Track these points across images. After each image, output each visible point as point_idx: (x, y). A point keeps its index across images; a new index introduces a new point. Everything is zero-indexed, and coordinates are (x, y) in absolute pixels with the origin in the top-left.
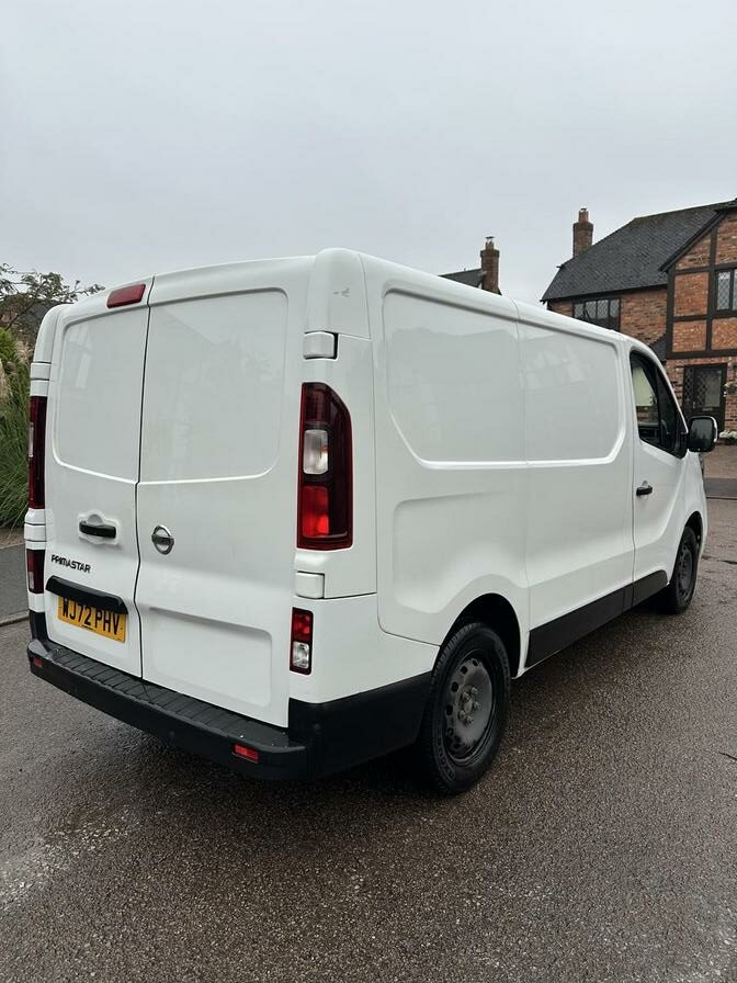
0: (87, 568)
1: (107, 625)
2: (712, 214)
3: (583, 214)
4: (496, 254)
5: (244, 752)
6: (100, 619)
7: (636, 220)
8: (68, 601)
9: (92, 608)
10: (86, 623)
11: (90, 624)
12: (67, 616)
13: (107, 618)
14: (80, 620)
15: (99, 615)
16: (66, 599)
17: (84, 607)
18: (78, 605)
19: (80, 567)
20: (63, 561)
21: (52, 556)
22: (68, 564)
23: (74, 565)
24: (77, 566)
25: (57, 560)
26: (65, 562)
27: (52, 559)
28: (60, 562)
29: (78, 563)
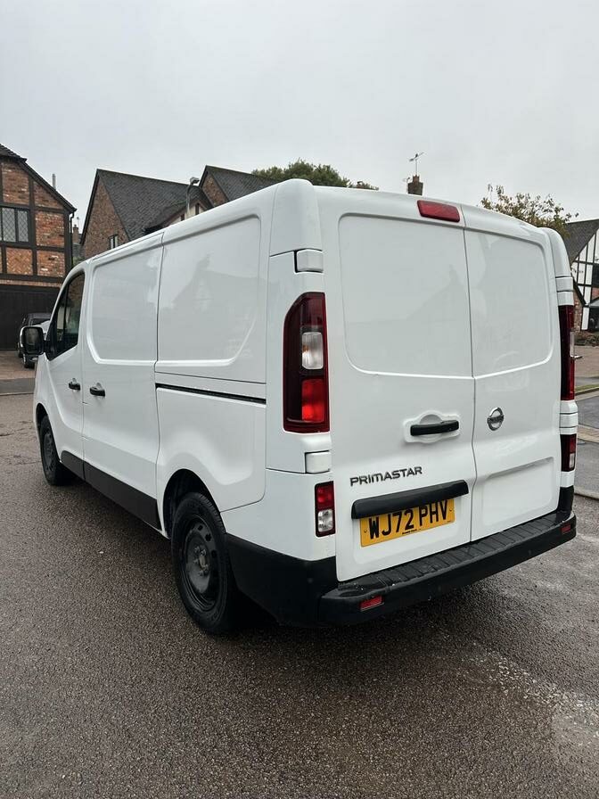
0: (419, 470)
1: (434, 516)
6: (425, 515)
8: (377, 519)
9: (413, 509)
10: (406, 529)
11: (412, 527)
12: (377, 536)
13: (434, 510)
14: (397, 531)
15: (423, 512)
16: (374, 519)
17: (403, 513)
18: (394, 515)
19: (406, 473)
20: (375, 478)
21: (351, 479)
22: (386, 478)
23: (396, 475)
24: (401, 473)
25: (361, 480)
26: (379, 477)
27: (352, 483)
28: (368, 481)
29: (403, 471)
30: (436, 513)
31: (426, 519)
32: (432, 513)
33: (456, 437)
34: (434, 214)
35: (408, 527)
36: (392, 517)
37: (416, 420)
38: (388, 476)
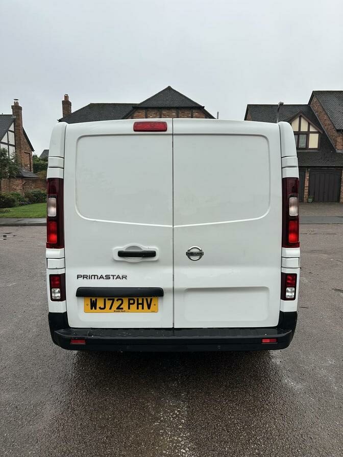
0: (125, 277)
1: (140, 306)
2: (131, 108)
3: (66, 97)
4: (20, 108)
5: (268, 341)
6: (133, 304)
7: (91, 104)
8: (96, 300)
9: (123, 299)
10: (117, 309)
11: (122, 309)
12: (95, 309)
13: (140, 302)
14: (110, 309)
15: (132, 302)
16: (94, 299)
17: (116, 300)
18: (109, 300)
19: (115, 277)
20: (93, 277)
21: (78, 275)
22: (100, 278)
23: (108, 277)
24: (112, 277)
25: (85, 277)
26: (96, 277)
27: (78, 277)
28: (88, 278)
29: (113, 276)
30: (142, 304)
31: (134, 307)
32: (138, 304)
33: (156, 261)
34: (143, 129)
35: (118, 308)
36: (107, 301)
37: (123, 248)
38: (102, 277)
